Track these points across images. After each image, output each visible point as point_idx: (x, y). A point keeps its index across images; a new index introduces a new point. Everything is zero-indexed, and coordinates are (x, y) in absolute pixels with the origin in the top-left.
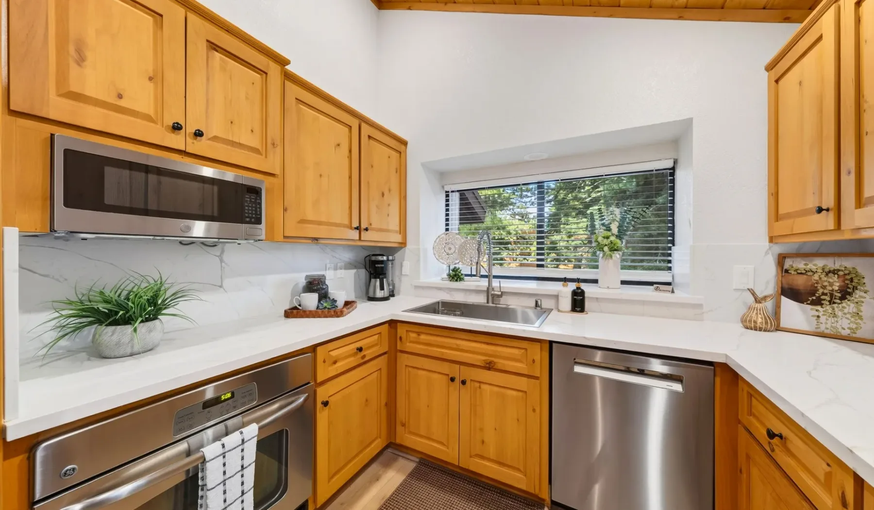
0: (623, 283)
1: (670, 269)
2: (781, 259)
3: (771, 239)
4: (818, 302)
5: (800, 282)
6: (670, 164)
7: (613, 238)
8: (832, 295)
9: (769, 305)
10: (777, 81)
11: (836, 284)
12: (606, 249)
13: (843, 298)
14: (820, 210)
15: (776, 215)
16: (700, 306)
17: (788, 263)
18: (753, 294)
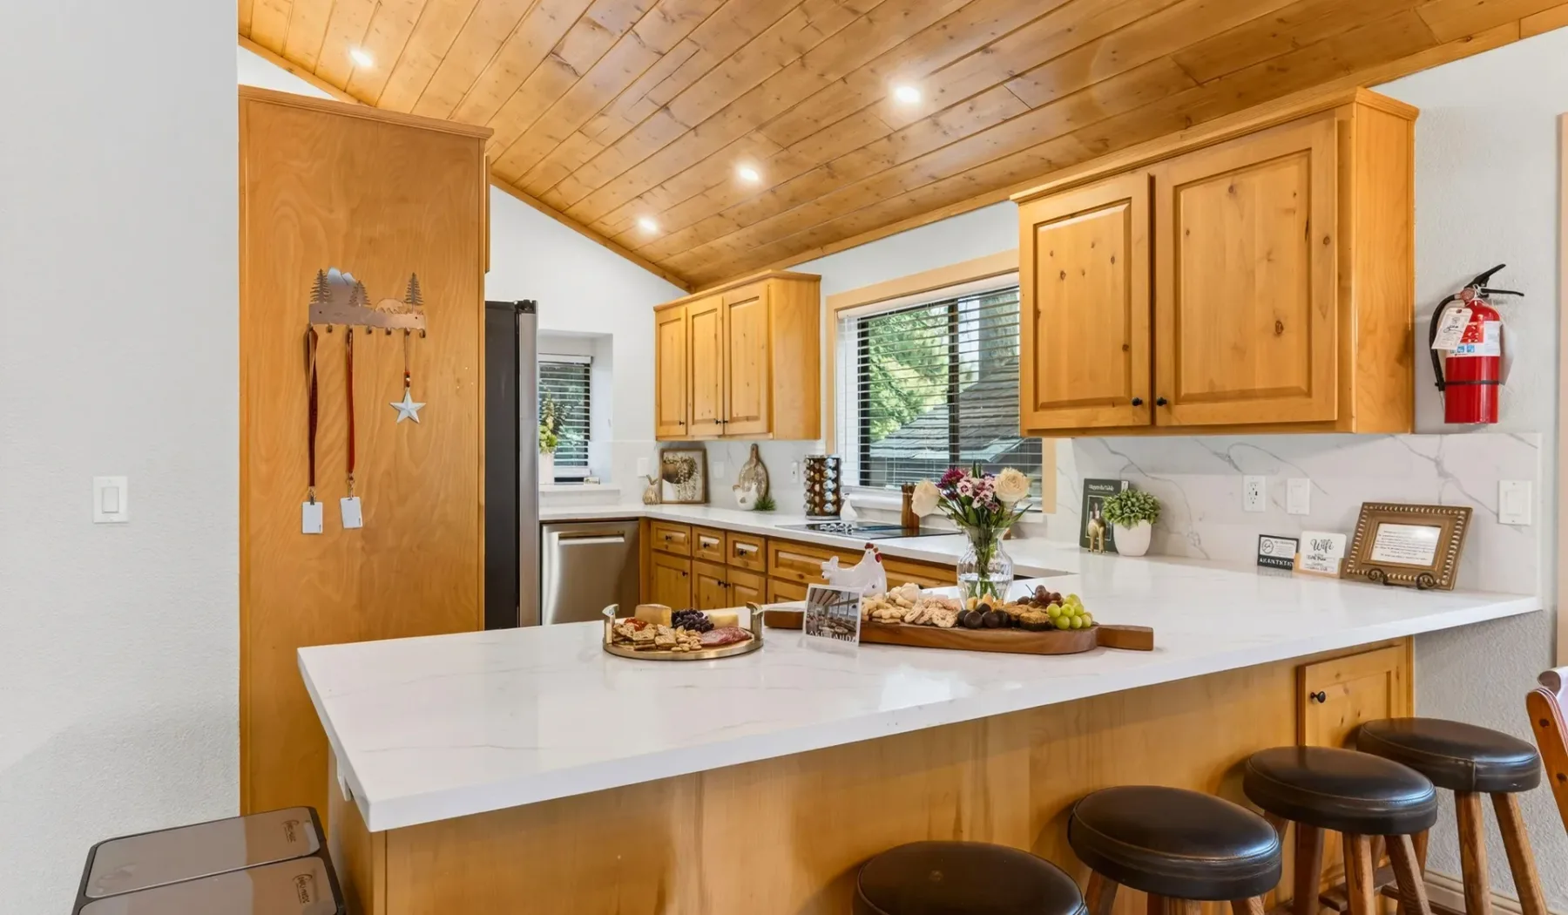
0: (558, 480)
1: (586, 464)
2: (662, 452)
3: (657, 438)
4: (678, 482)
5: (671, 467)
6: (587, 361)
7: (549, 433)
8: (685, 478)
9: (655, 486)
10: (661, 325)
11: (685, 467)
12: (544, 444)
13: (689, 478)
14: (680, 423)
15: (660, 422)
16: (618, 491)
17: (665, 455)
18: (650, 479)
